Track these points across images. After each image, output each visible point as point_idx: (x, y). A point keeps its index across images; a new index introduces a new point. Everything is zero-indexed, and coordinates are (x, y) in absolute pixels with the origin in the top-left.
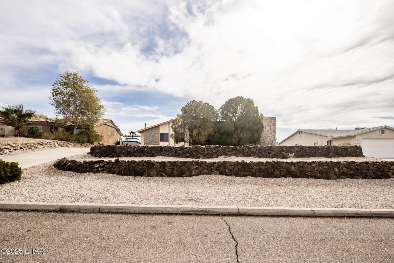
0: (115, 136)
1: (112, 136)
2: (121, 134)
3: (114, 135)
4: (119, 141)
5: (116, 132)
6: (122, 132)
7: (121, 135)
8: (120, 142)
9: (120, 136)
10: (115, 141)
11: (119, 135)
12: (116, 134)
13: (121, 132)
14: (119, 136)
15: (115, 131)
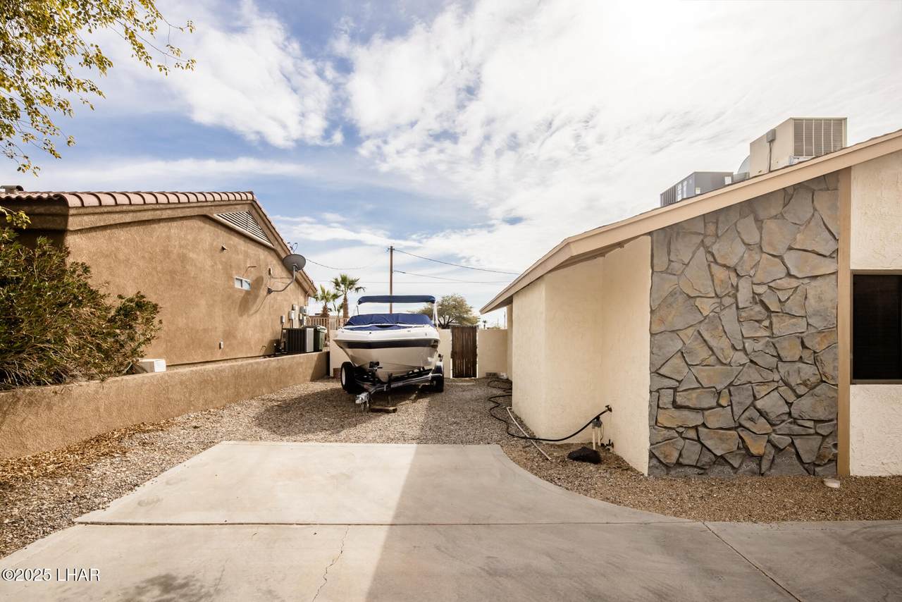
0: (280, 297)
1: (256, 297)
2: (307, 289)
3: (270, 291)
4: (296, 326)
5: (284, 274)
6: (311, 277)
7: (306, 294)
8: (302, 332)
9: (302, 298)
10: (279, 328)
11: (299, 292)
12: (280, 286)
13: (306, 278)
14: (297, 299)
15: (278, 270)
